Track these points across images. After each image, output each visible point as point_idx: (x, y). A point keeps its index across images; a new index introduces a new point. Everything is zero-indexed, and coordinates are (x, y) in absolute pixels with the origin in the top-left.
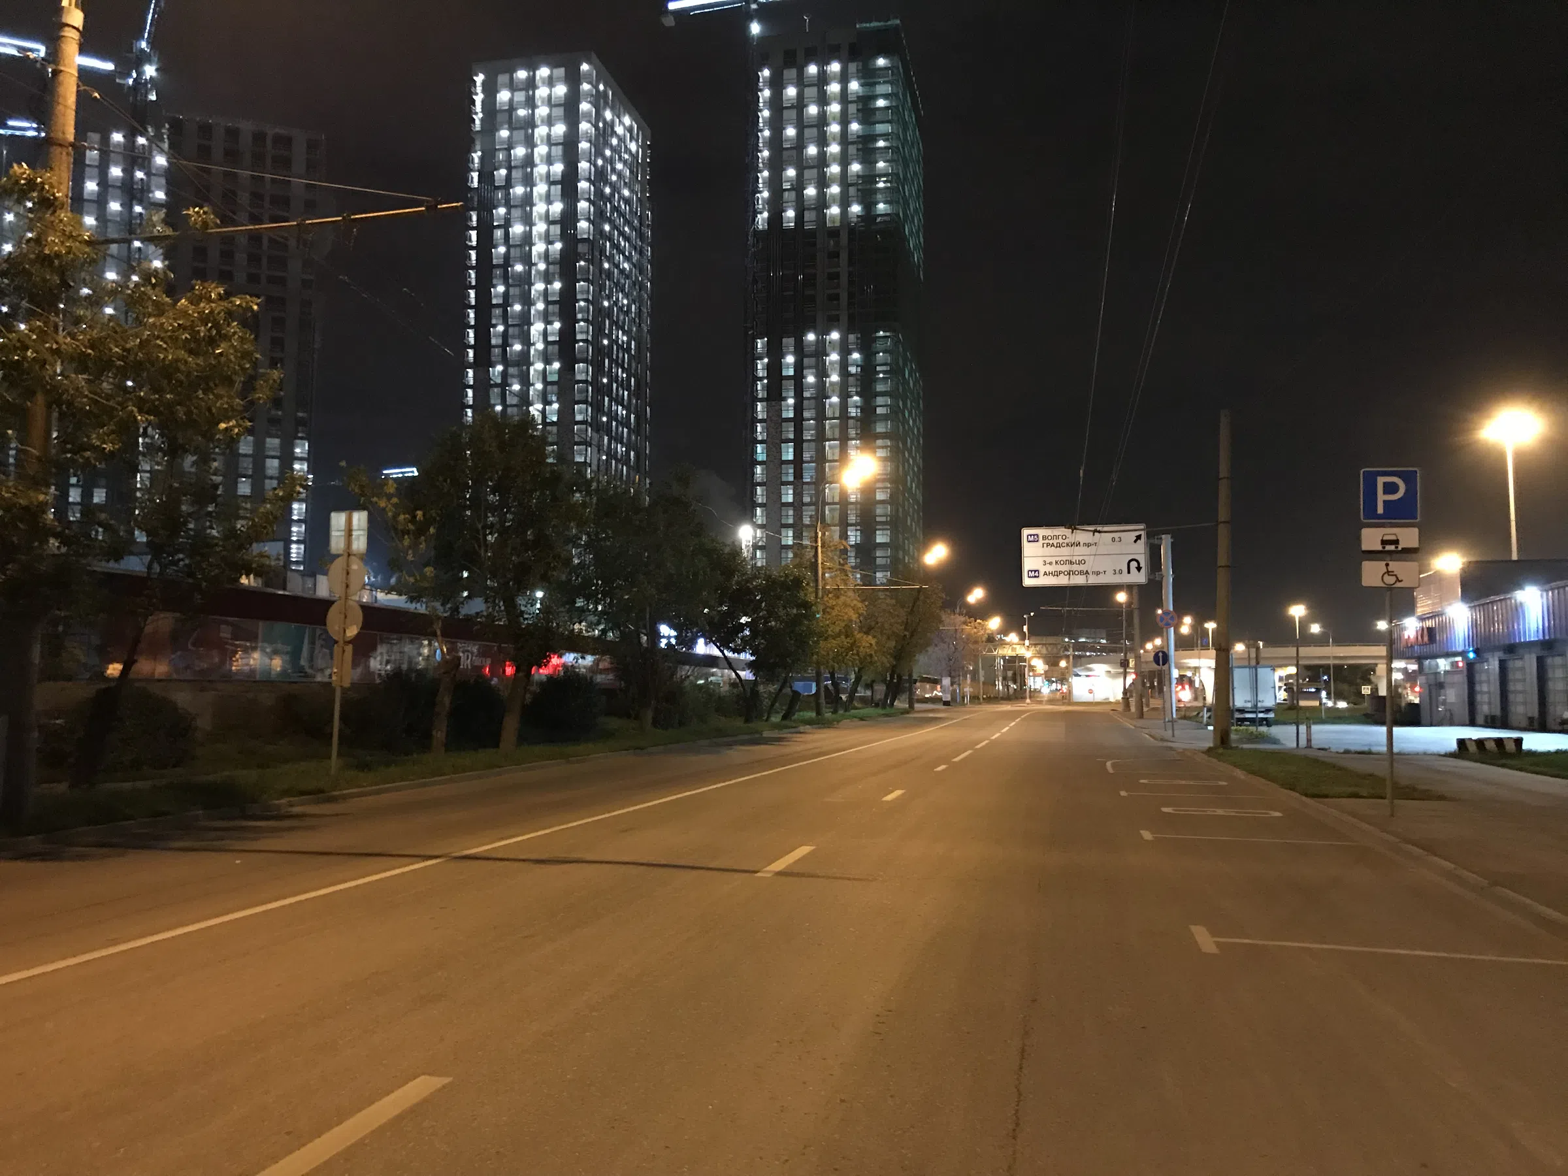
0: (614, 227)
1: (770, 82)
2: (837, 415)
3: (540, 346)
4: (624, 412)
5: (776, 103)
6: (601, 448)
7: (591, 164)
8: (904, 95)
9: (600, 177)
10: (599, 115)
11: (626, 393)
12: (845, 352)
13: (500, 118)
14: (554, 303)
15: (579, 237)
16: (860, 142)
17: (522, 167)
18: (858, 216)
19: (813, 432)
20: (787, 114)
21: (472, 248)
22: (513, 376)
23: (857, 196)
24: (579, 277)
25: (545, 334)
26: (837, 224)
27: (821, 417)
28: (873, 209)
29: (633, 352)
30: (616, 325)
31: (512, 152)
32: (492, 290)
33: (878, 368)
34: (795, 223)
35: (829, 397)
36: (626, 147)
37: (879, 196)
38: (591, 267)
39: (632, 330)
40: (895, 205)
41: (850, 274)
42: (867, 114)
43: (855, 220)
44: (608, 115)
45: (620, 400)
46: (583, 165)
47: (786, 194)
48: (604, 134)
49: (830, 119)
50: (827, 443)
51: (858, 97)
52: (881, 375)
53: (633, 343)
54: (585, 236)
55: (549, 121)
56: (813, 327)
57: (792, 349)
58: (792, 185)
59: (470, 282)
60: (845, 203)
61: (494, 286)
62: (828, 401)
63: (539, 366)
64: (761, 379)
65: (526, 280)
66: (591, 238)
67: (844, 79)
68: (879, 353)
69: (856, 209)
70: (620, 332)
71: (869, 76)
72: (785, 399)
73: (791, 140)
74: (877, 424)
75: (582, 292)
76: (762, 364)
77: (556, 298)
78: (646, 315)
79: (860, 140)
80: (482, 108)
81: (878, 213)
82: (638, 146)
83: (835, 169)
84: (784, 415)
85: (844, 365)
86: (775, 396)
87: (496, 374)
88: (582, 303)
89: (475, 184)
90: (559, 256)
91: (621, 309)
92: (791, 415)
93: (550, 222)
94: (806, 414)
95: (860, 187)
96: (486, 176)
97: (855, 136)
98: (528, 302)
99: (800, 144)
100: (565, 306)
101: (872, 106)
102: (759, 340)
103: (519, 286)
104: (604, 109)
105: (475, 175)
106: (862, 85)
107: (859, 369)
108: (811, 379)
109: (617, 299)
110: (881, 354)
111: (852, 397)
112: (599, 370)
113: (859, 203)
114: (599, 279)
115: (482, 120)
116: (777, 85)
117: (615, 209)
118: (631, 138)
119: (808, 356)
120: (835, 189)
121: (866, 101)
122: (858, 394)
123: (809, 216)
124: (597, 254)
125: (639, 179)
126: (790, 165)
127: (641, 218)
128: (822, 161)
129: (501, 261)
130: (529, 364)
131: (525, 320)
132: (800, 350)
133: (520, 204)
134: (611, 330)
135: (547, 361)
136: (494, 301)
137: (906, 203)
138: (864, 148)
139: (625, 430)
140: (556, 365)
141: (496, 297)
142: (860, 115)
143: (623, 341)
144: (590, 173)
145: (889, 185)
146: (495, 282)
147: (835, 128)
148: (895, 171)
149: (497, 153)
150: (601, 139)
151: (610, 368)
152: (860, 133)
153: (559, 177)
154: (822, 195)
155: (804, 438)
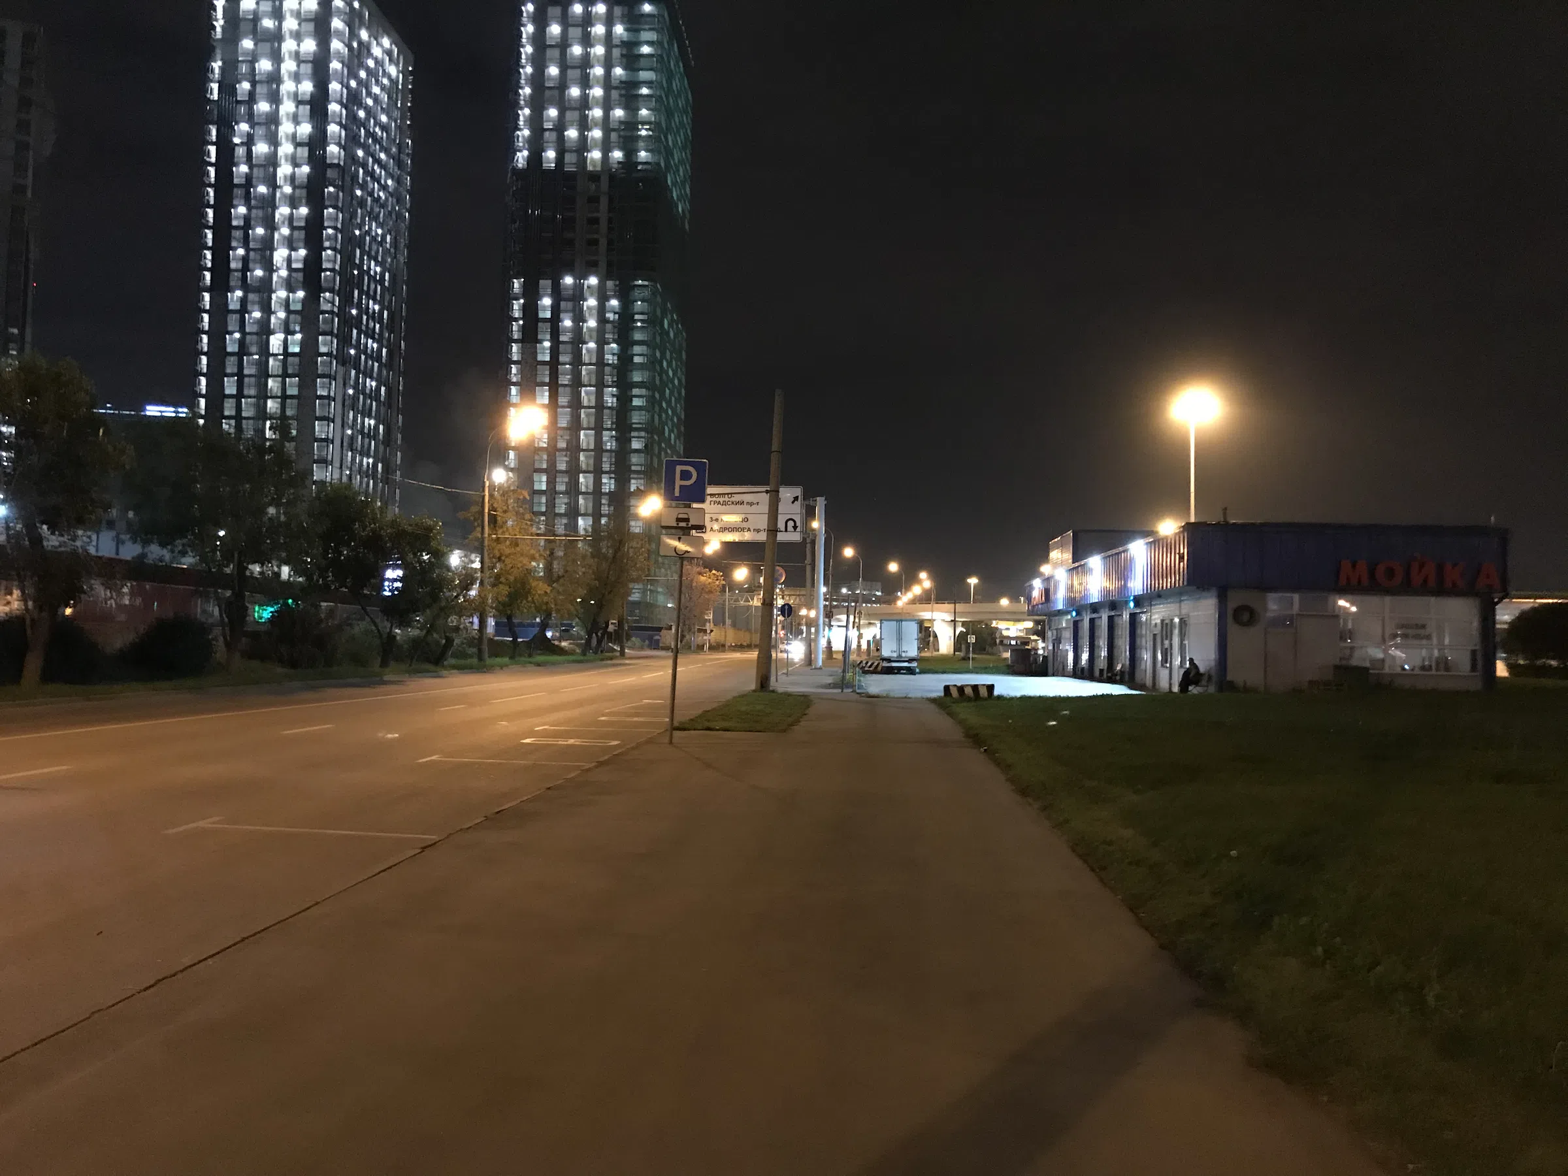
0: (368, 153)
1: (533, 18)
2: (594, 361)
3: (284, 273)
4: (375, 345)
5: (539, 39)
6: (347, 381)
7: (343, 86)
8: (670, 43)
9: (352, 100)
10: (353, 34)
11: (378, 326)
12: (603, 298)
13: (244, 27)
14: (299, 228)
15: (328, 161)
16: (623, 88)
17: (268, 82)
18: (619, 163)
19: (569, 377)
20: (550, 53)
21: (211, 164)
22: (253, 303)
23: (619, 142)
24: (327, 203)
25: (289, 260)
26: (599, 168)
27: (577, 361)
28: (634, 157)
29: (387, 284)
30: (368, 256)
31: (257, 65)
32: (232, 210)
33: (637, 317)
34: (556, 164)
35: (586, 343)
36: (384, 71)
37: (641, 144)
38: (341, 194)
39: (386, 262)
40: (656, 154)
41: (610, 221)
42: (631, 60)
43: (616, 166)
44: (364, 35)
45: (370, 332)
46: (334, 87)
47: (547, 134)
48: (357, 56)
49: (593, 61)
50: (583, 389)
51: (622, 42)
52: (639, 324)
53: (387, 274)
54: (336, 161)
55: (298, 36)
56: (571, 271)
57: (549, 291)
58: (554, 125)
59: (208, 201)
60: (606, 148)
61: (235, 207)
62: (584, 346)
63: (282, 294)
64: (516, 320)
65: (269, 203)
66: (342, 163)
67: (609, 22)
68: (636, 301)
69: (617, 155)
70: (373, 263)
71: (634, 21)
72: (541, 342)
73: (553, 79)
74: (634, 373)
75: (330, 219)
76: (519, 304)
77: (303, 224)
78: (402, 245)
79: (623, 85)
80: (224, 14)
81: (639, 160)
82: (398, 72)
83: (597, 113)
84: (540, 358)
85: (601, 310)
86: (530, 337)
87: (235, 298)
88: (330, 231)
89: (215, 96)
90: (306, 180)
91: (374, 239)
92: (548, 358)
93: (297, 145)
94: (562, 358)
95: (622, 133)
96: (228, 88)
97: (618, 82)
98: (271, 226)
99: (563, 85)
100: (312, 233)
101: (636, 53)
102: (515, 280)
103: (263, 208)
104: (360, 28)
105: (215, 86)
106: (626, 30)
107: (617, 316)
108: (568, 323)
109: (370, 228)
110: (639, 303)
111: (609, 343)
112: (347, 301)
113: (621, 149)
114: (349, 207)
115: (223, 27)
116: (541, 21)
117: (369, 134)
118: (390, 60)
119: (566, 300)
120: (597, 134)
121: (630, 46)
122: (615, 341)
123: (569, 158)
124: (348, 179)
125: (399, 105)
126: (552, 104)
127: (400, 147)
128: (585, 103)
129: (243, 181)
130: (271, 291)
131: (268, 246)
132: (557, 293)
133: (264, 121)
134: (362, 260)
135: (291, 289)
136: (235, 223)
137: (669, 153)
138: (627, 93)
139: (376, 364)
140: (301, 294)
141: (236, 218)
142: (624, 60)
143: (376, 272)
144: (342, 95)
145: (651, 133)
146: (235, 202)
147: (598, 71)
148: (657, 121)
149: (240, 64)
150: (356, 61)
151: (360, 299)
152: (624, 79)
153: (308, 97)
154: (583, 139)
155: (560, 382)
